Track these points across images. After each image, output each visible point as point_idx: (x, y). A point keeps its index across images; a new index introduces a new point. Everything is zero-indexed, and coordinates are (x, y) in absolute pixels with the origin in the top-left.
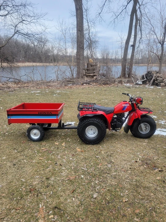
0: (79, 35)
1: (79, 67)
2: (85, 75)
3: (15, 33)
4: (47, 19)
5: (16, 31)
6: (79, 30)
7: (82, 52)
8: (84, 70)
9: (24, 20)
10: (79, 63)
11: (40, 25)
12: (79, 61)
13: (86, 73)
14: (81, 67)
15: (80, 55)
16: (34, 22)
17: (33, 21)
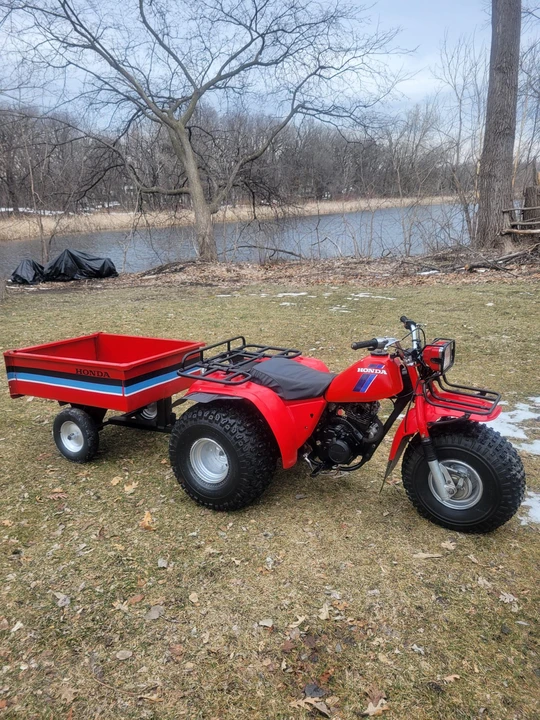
0: (498, 85)
1: (488, 205)
2: (509, 234)
3: (294, 111)
4: (395, 51)
5: (296, 103)
6: (499, 69)
7: (502, 149)
8: (506, 216)
9: (322, 68)
10: (488, 190)
11: (372, 71)
12: (489, 184)
13: (514, 227)
14: (493, 205)
15: (493, 161)
16: (353, 69)
17: (353, 63)
